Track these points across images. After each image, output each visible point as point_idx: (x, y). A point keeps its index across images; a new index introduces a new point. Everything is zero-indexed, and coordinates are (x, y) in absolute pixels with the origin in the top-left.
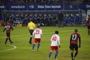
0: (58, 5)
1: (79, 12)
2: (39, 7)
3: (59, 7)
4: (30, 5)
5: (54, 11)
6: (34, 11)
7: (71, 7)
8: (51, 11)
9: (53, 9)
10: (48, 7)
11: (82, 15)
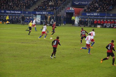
0: (19, 11)
1: (32, 16)
2: (7, 12)
3: (20, 12)
4: (2, 10)
5: (17, 15)
6: (4, 14)
7: (27, 13)
8: (14, 15)
9: (16, 13)
10: (13, 12)
11: (33, 18)
